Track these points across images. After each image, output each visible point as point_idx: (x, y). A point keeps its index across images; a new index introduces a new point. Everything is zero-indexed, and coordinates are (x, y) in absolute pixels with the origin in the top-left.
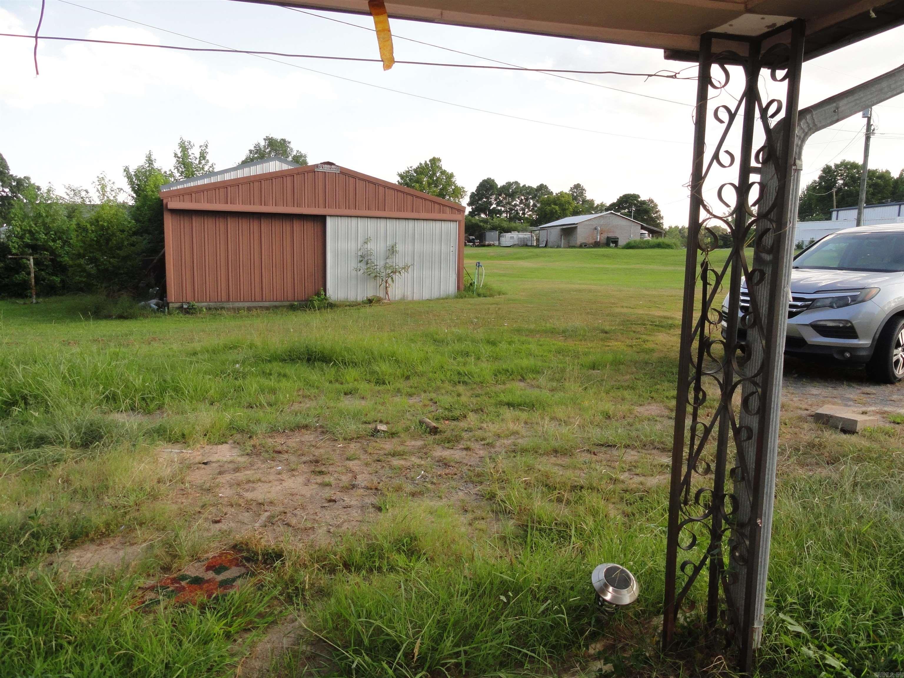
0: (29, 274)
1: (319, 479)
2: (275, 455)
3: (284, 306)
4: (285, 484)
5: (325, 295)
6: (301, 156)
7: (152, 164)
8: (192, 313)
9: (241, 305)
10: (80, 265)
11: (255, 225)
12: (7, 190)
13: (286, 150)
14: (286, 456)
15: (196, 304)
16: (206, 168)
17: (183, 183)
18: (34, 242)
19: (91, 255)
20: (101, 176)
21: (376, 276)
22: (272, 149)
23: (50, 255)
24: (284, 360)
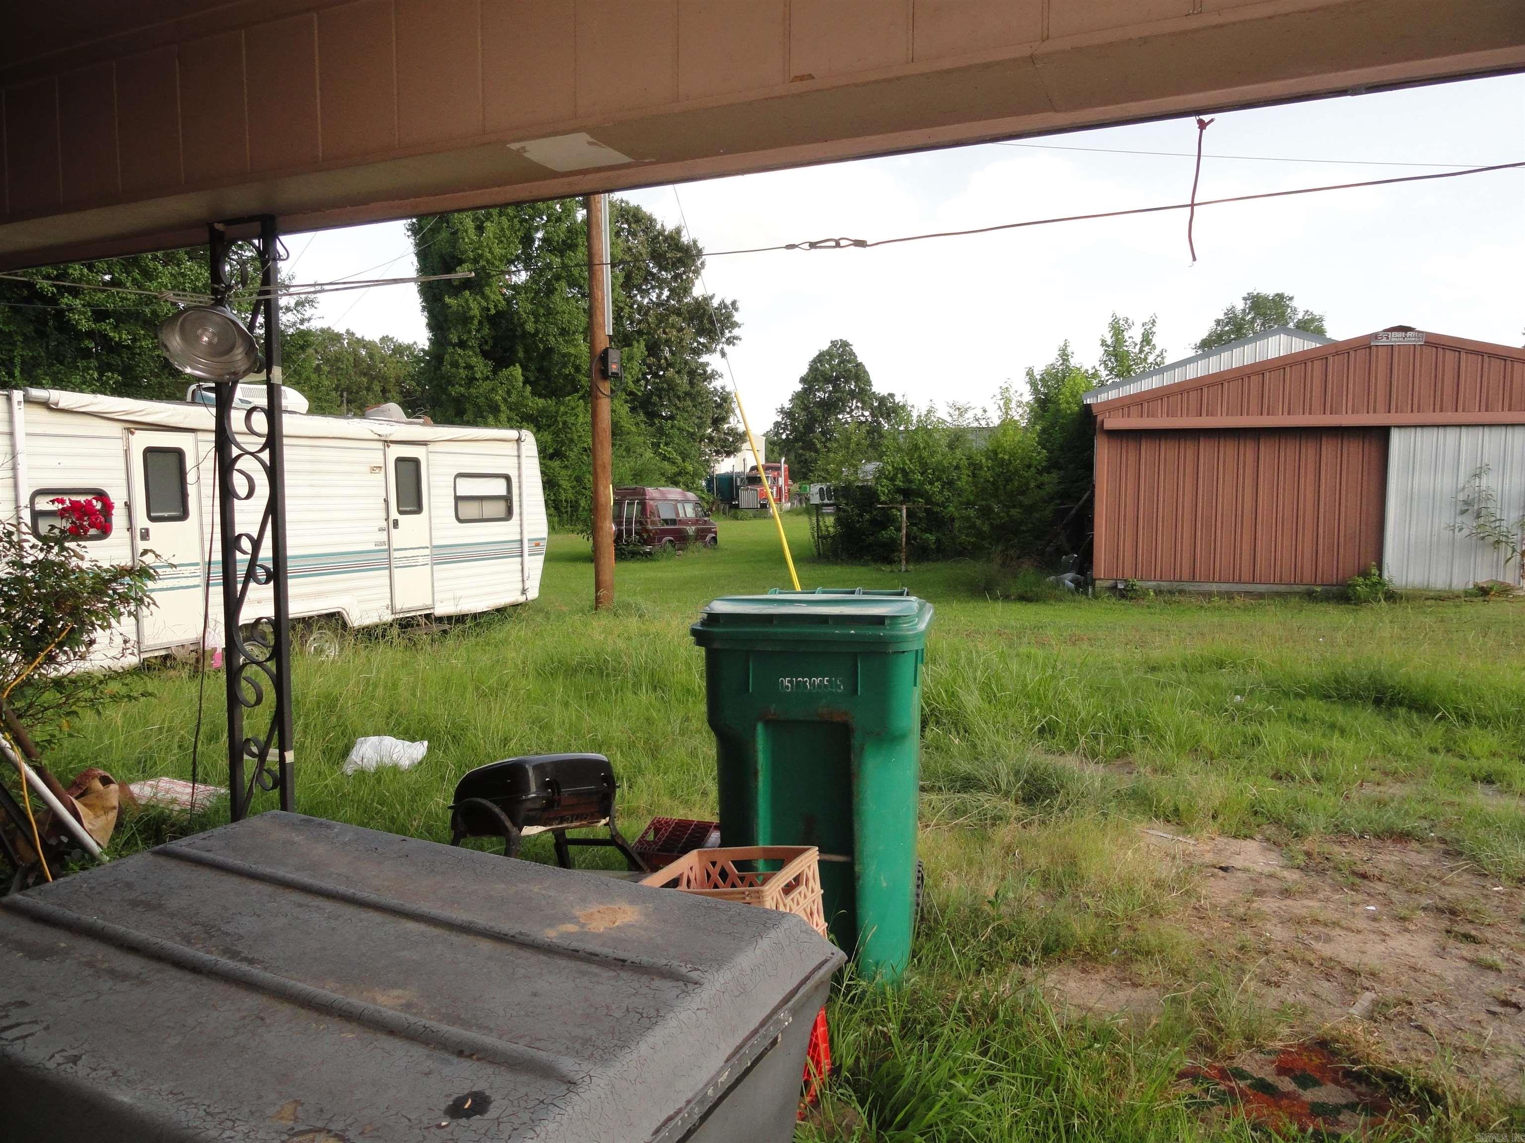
0: (899, 529)
1: (1467, 950)
2: (1358, 881)
3: (1295, 593)
4: (1391, 943)
5: (1380, 575)
6: (1313, 320)
7: (1067, 360)
8: (1131, 598)
9: (1214, 587)
10: (968, 519)
11: (1248, 450)
12: (867, 413)
13: (1283, 313)
14: (1380, 887)
15: (1138, 583)
16: (1151, 359)
17: (1115, 386)
18: (907, 485)
19: (984, 503)
20: (1004, 386)
21: (1498, 542)
22: (1257, 314)
23: (926, 504)
24: (1327, 697)
